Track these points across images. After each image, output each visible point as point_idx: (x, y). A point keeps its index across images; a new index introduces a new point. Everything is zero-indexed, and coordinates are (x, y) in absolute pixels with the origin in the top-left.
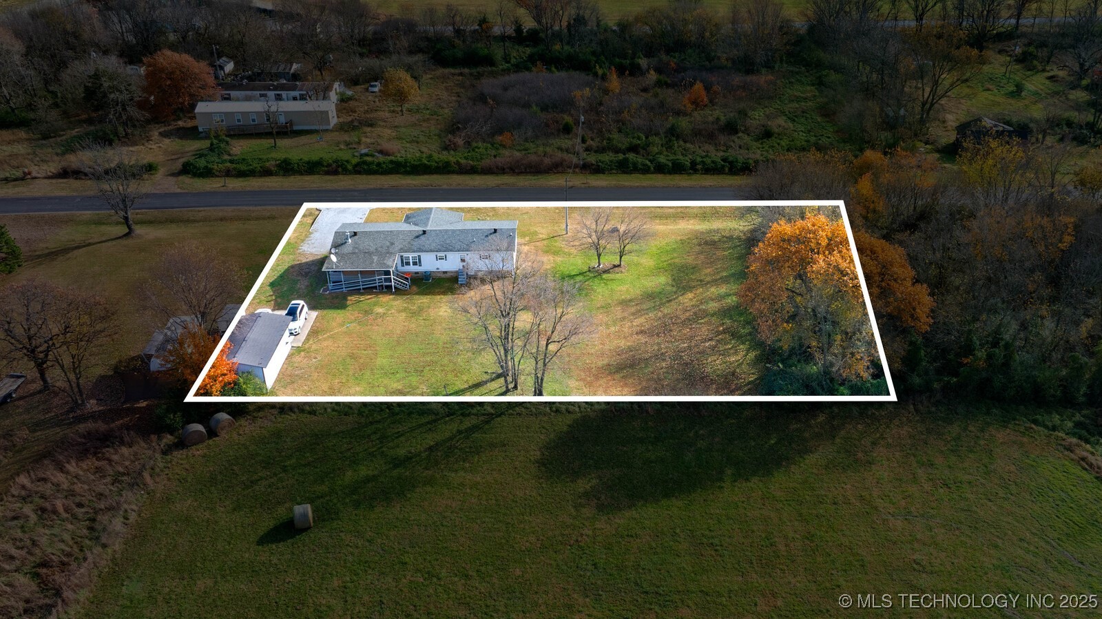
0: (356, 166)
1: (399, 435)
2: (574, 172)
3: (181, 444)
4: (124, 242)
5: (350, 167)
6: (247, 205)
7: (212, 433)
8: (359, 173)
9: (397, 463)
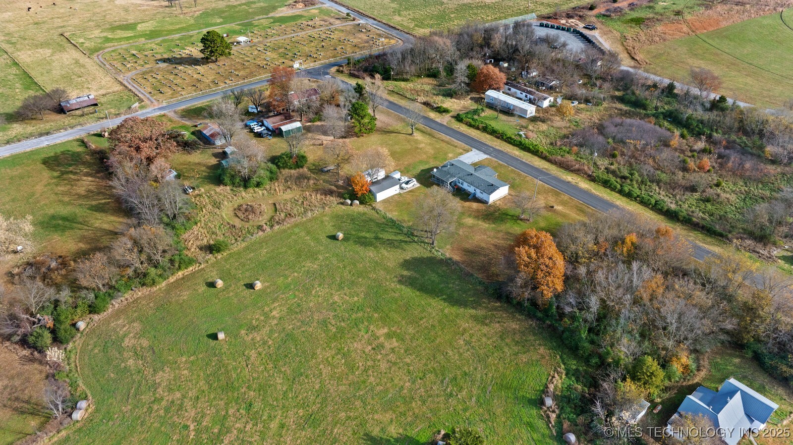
0: (508, 138)
1: (387, 232)
2: (583, 177)
3: (342, 204)
4: (408, 136)
5: (505, 138)
6: (455, 139)
7: (351, 205)
8: (506, 141)
9: (377, 238)
